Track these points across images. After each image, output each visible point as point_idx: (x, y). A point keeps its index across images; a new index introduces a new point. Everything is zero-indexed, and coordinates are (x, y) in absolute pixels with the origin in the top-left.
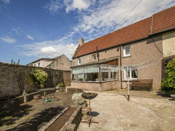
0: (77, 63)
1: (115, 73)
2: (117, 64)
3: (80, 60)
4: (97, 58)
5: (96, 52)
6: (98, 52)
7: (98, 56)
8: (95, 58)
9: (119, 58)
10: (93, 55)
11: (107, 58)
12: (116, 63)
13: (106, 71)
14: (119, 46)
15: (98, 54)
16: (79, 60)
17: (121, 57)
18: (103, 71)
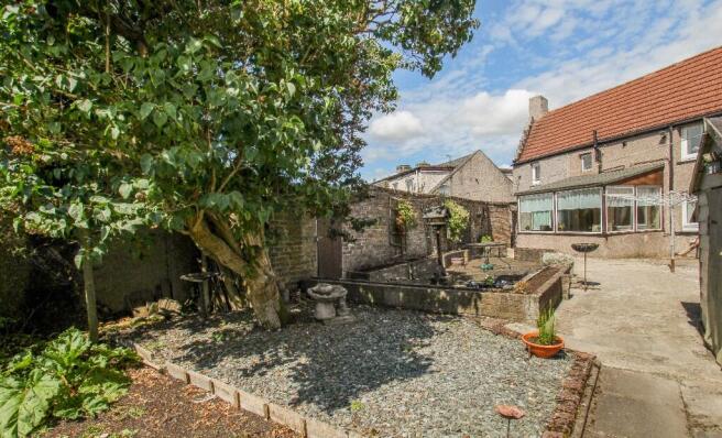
0: (529, 178)
1: (653, 209)
2: (659, 182)
3: (538, 169)
4: (595, 165)
5: (590, 146)
6: (598, 144)
7: (598, 159)
8: (588, 165)
9: (666, 163)
10: (580, 156)
11: (627, 166)
12: (655, 179)
13: (622, 205)
14: (666, 128)
15: (598, 152)
16: (534, 171)
17: (671, 163)
18: (614, 205)
